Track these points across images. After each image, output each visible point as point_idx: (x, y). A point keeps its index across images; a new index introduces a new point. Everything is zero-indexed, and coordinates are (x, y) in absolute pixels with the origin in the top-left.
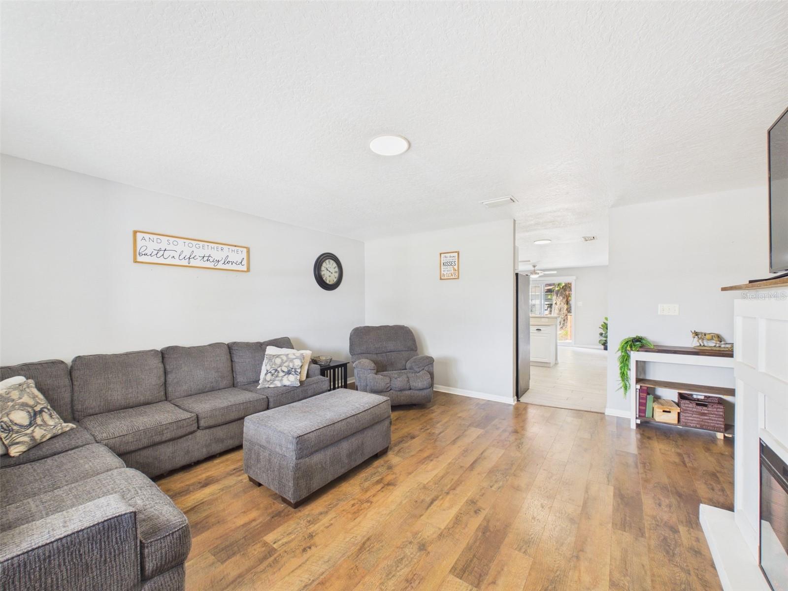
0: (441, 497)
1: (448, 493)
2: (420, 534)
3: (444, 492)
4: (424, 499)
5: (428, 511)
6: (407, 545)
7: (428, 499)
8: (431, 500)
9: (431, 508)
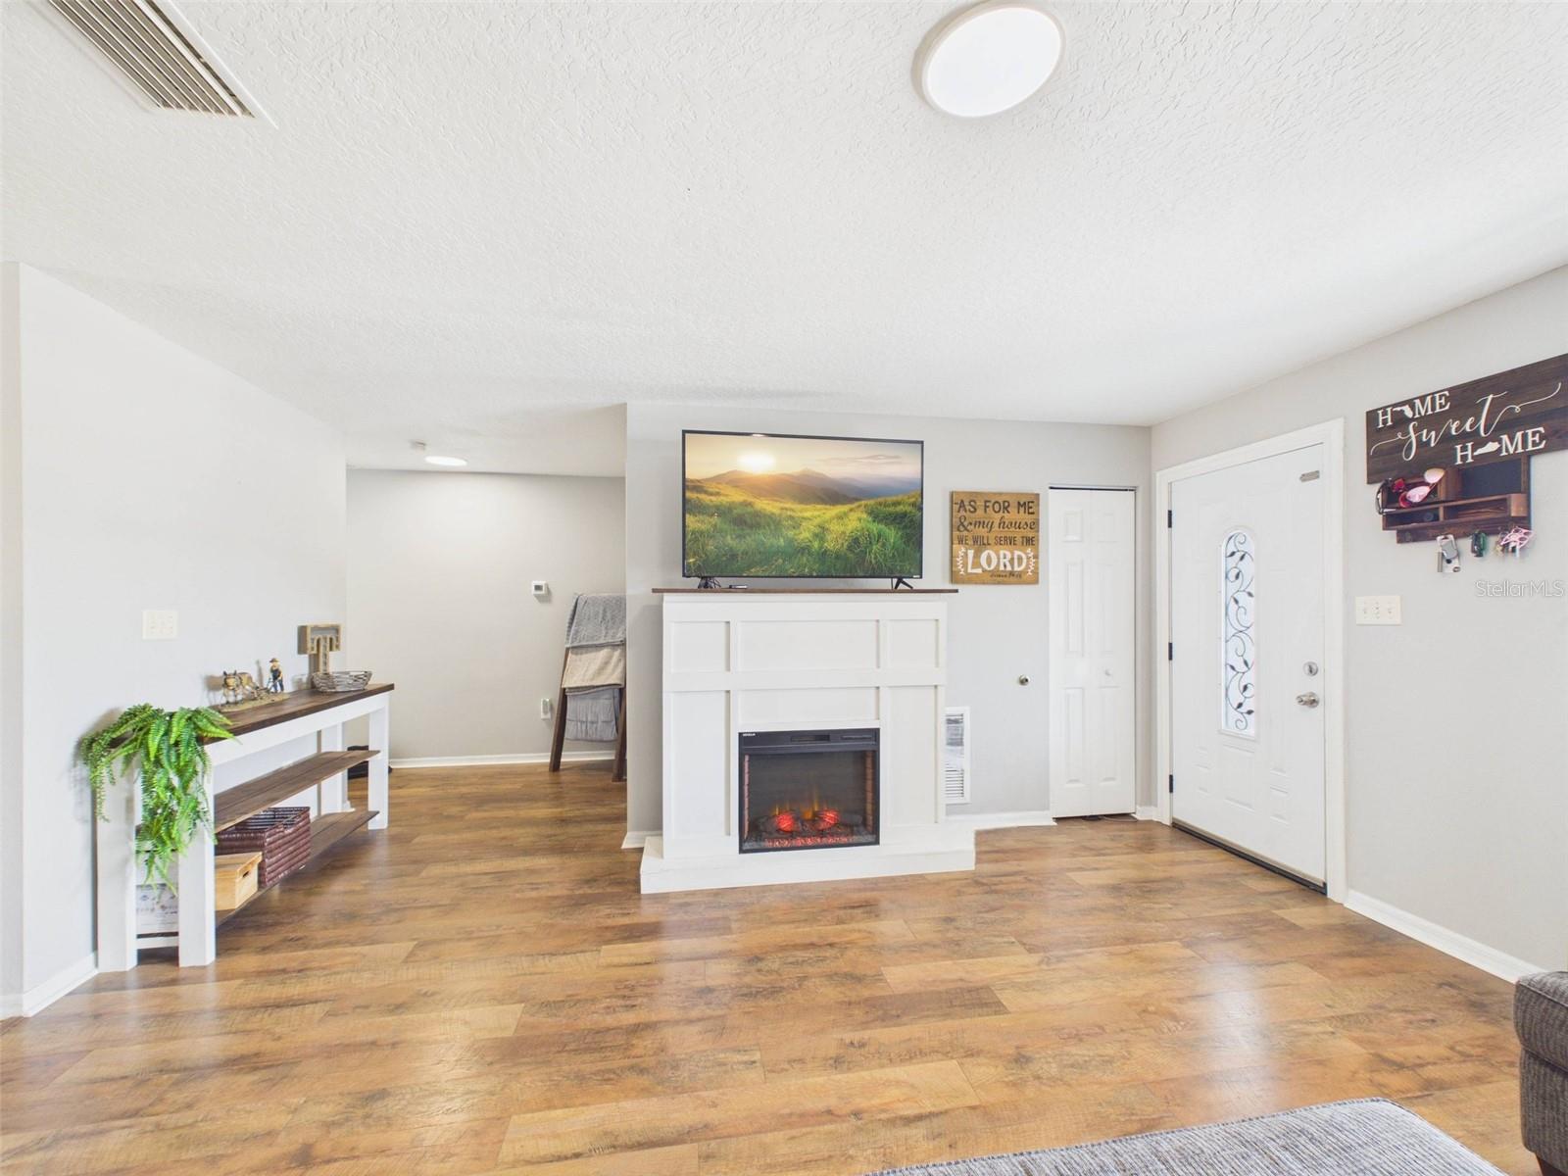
0: (883, 1116)
1: (857, 1114)
2: (1006, 1079)
3: (859, 1122)
4: (926, 1138)
5: (947, 1106)
6: (1048, 1079)
7: (918, 1132)
8: (912, 1125)
9: (933, 1109)
